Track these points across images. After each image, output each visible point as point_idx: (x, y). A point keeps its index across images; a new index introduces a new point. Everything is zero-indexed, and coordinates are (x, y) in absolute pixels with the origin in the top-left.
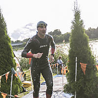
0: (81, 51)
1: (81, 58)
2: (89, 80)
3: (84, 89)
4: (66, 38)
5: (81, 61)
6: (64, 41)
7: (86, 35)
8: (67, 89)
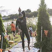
0: (45, 23)
2: (49, 41)
3: (46, 46)
4: (35, 14)
5: (44, 29)
6: (33, 16)
7: (48, 13)
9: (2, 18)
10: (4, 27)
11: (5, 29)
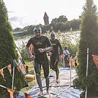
1: (93, 50)
4: (74, 25)
6: (71, 29)
8: (77, 84)
9: (12, 33)
10: (17, 49)
11: (19, 53)
